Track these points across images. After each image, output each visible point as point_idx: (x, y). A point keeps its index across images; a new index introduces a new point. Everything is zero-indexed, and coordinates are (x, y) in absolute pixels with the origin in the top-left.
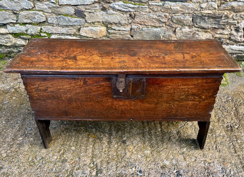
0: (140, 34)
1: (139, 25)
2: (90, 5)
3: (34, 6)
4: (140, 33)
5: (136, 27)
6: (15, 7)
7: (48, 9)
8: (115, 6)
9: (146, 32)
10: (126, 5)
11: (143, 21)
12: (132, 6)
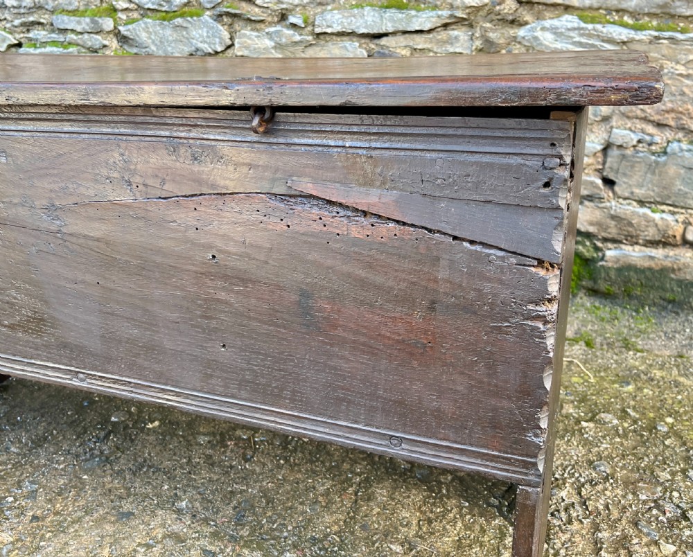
0: (653, 173)
1: (650, 129)
2: (429, 31)
3: (230, 43)
4: (653, 168)
5: (635, 138)
6: (173, 45)
7: (273, 51)
8: (539, 34)
9: (686, 164)
10: (594, 29)
11: (672, 110)
12: (620, 34)
